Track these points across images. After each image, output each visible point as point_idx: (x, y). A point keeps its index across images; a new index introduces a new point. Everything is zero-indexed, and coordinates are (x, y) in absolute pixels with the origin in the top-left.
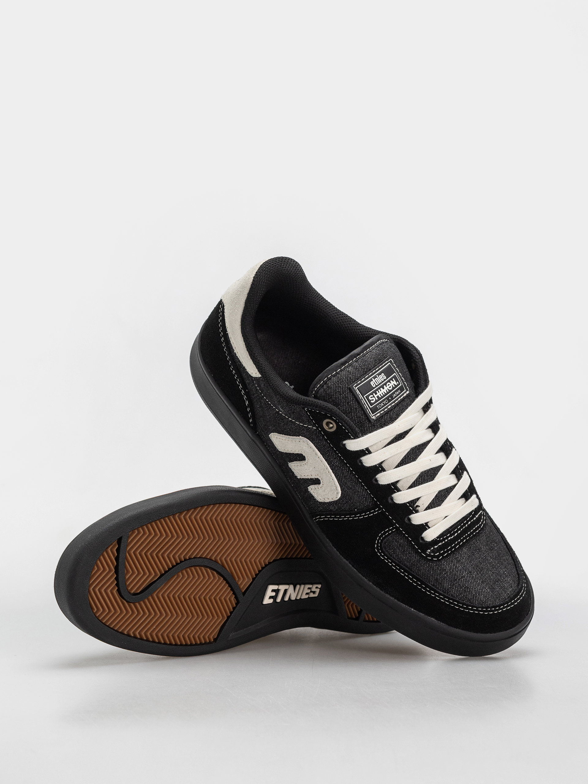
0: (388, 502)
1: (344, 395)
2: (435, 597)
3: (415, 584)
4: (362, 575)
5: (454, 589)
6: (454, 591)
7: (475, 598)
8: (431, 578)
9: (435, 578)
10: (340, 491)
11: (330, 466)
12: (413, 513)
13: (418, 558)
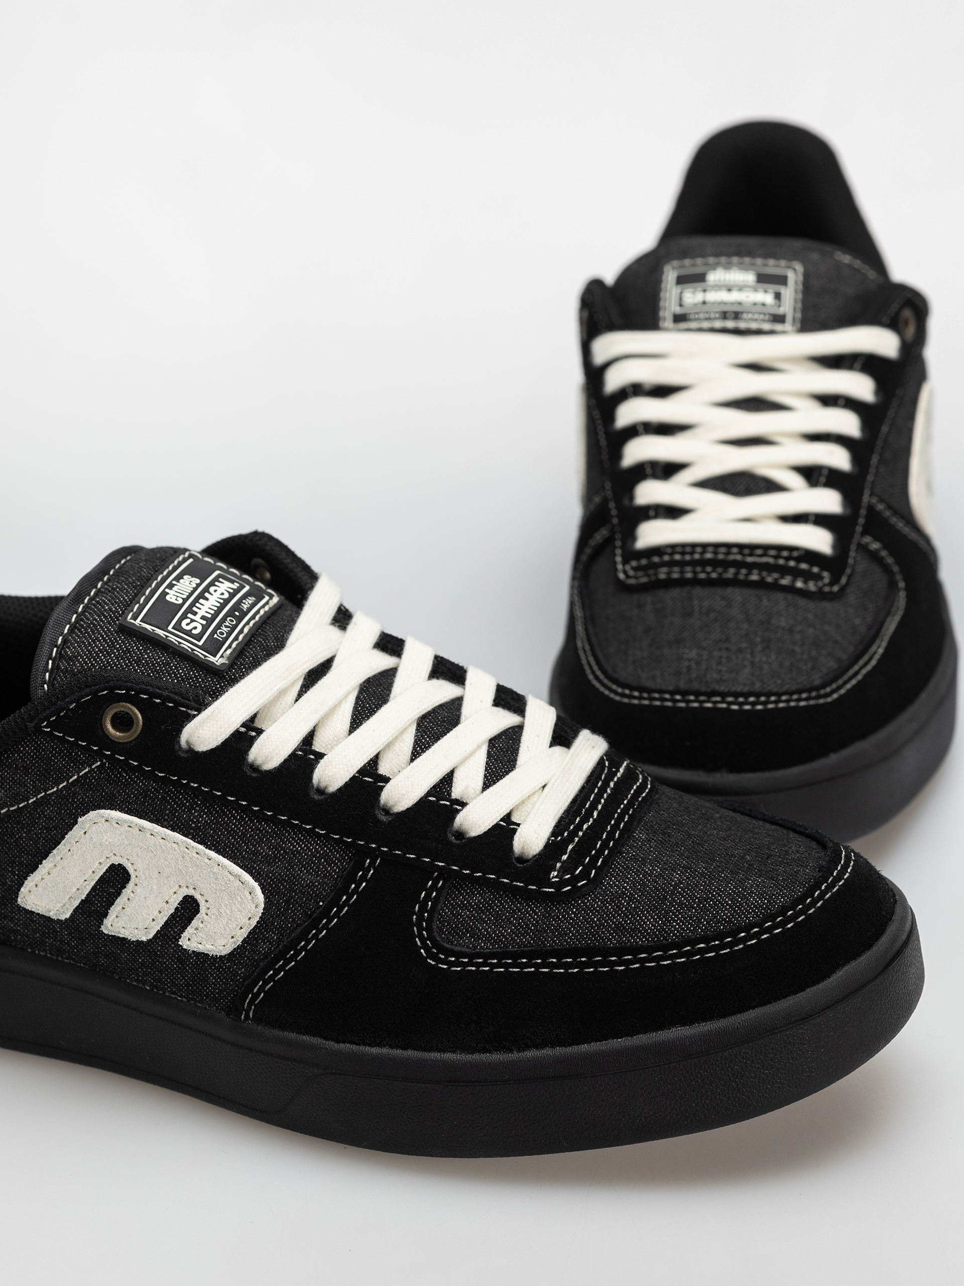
0: (381, 822)
1: (118, 651)
2: (643, 967)
3: (576, 970)
4: (439, 1050)
5: (674, 921)
6: (677, 924)
7: (739, 909)
8: (603, 932)
9: (611, 926)
10: (256, 885)
11: (191, 839)
12: (458, 811)
13: (540, 910)
